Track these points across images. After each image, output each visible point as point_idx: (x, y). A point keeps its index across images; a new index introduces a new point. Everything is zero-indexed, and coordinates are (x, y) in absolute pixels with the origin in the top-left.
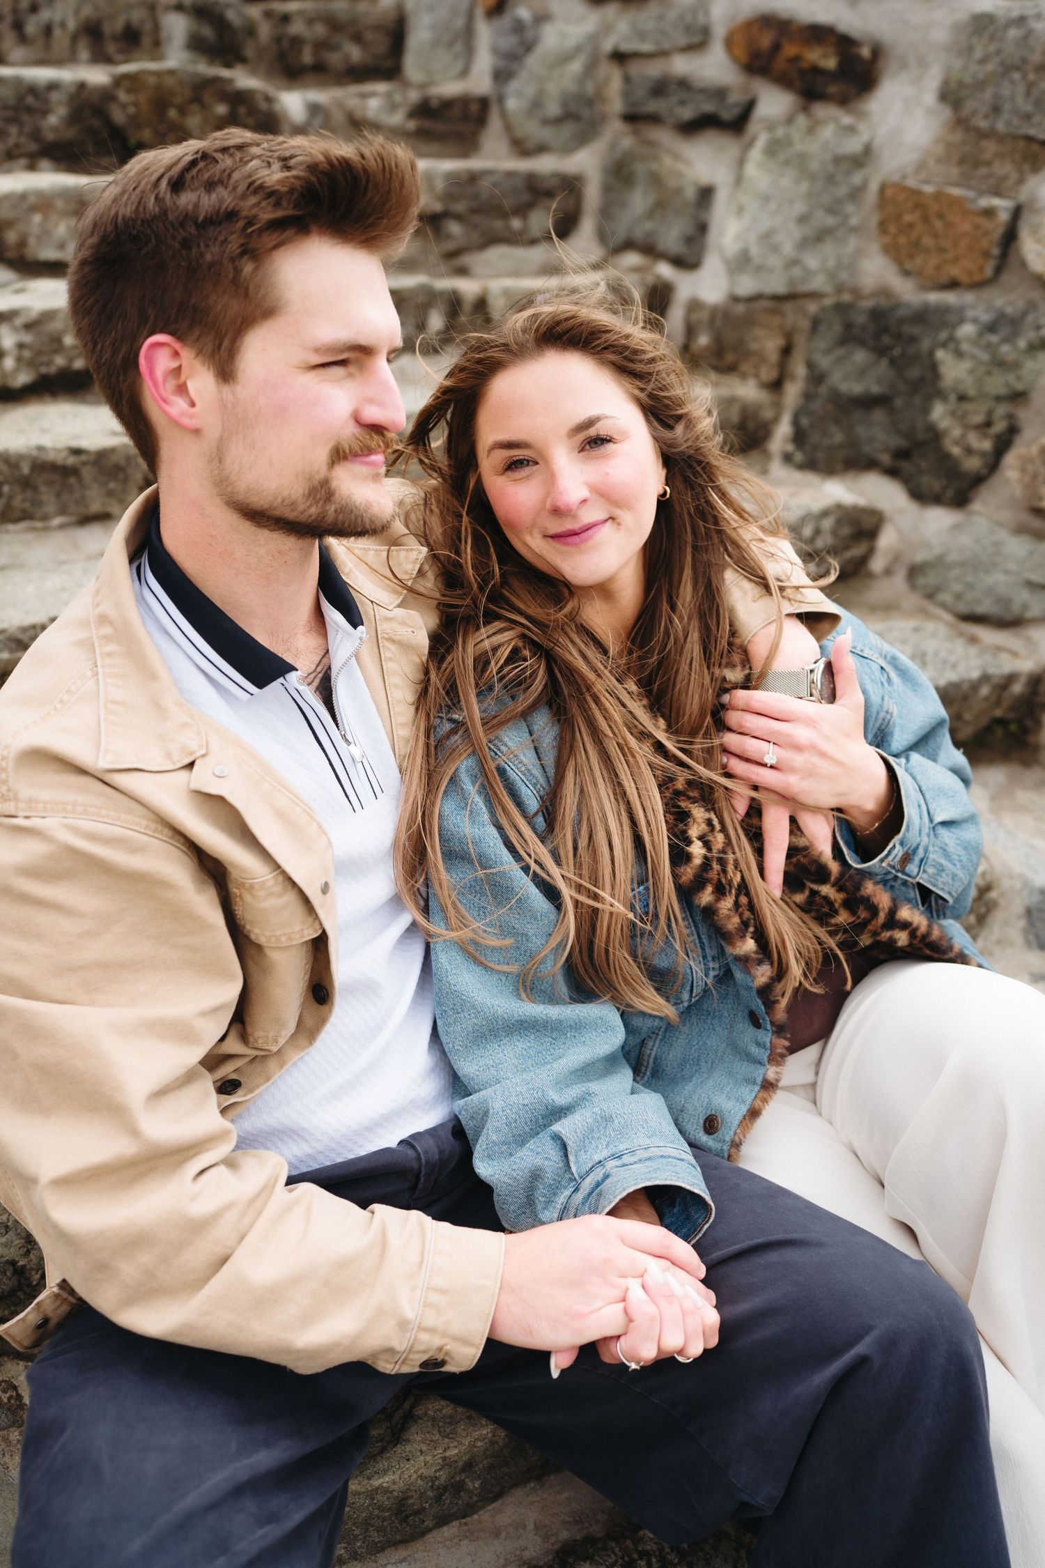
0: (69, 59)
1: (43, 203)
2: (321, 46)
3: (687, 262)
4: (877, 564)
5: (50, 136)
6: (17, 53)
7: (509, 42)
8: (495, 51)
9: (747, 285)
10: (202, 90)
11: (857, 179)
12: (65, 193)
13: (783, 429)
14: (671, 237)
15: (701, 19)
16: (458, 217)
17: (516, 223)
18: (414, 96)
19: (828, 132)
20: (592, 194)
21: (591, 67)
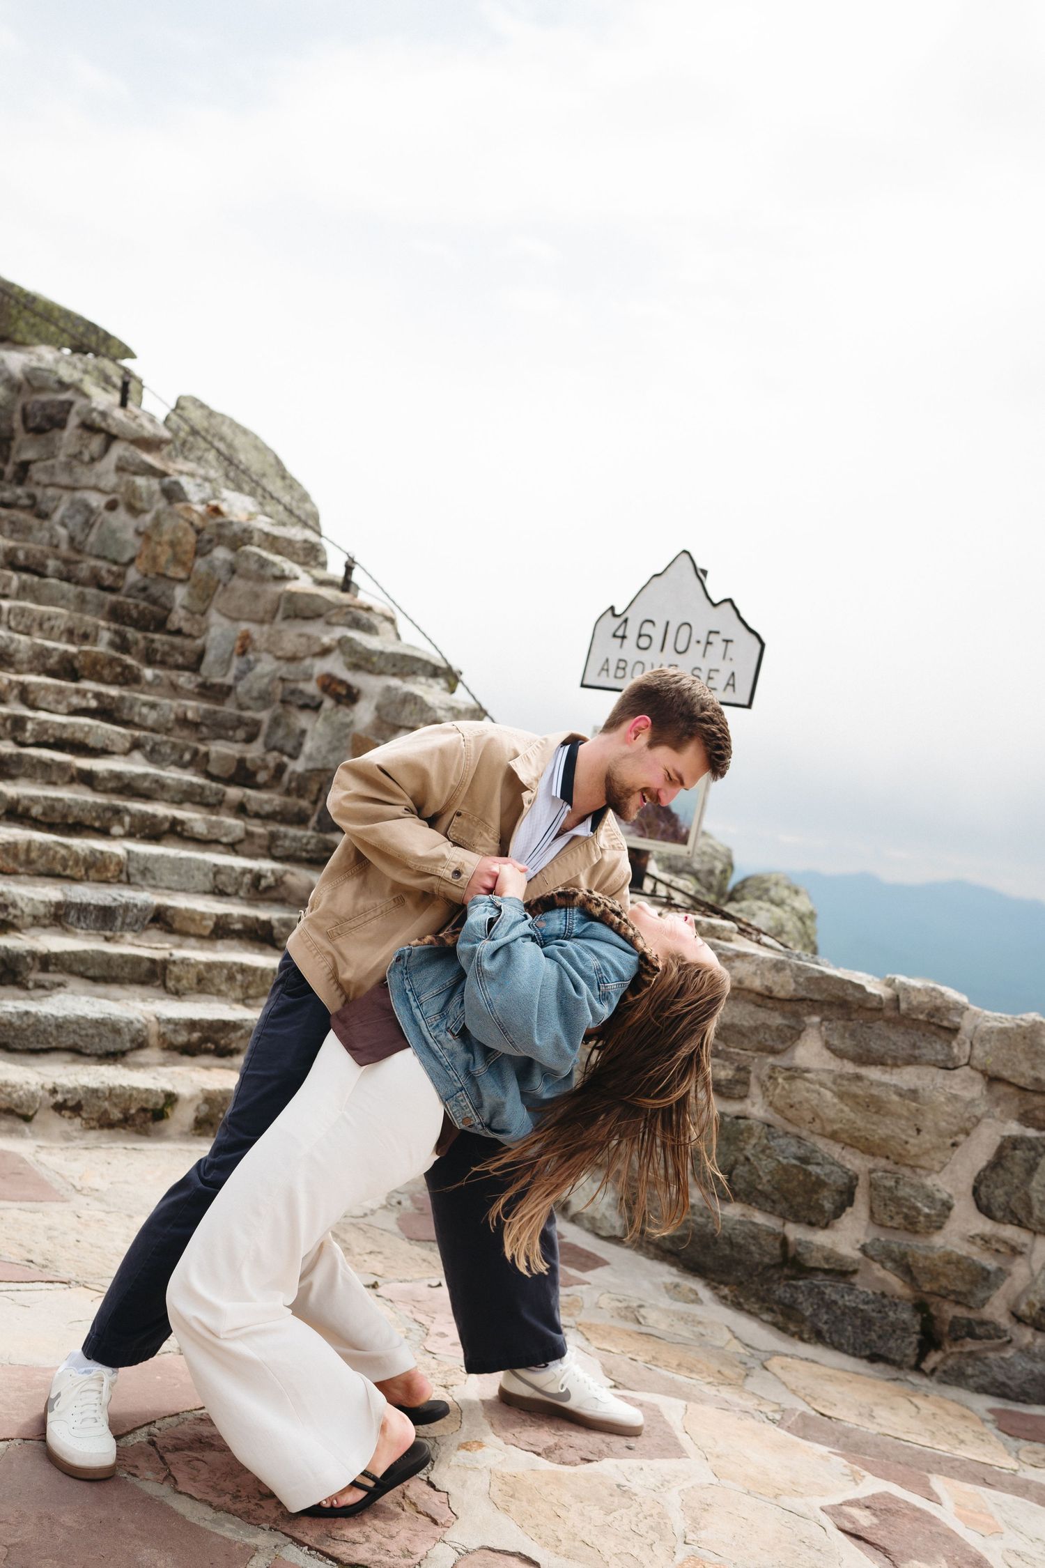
0: (58, 640)
1: (46, 688)
2: (165, 654)
3: (294, 757)
5: (48, 666)
6: (39, 634)
7: (243, 667)
8: (238, 668)
9: (311, 765)
10: (112, 661)
11: (347, 731)
12: (55, 686)
14: (289, 747)
15: (310, 671)
16: (207, 726)
17: (231, 733)
18: (200, 680)
19: (340, 715)
20: (265, 728)
21: (271, 681)
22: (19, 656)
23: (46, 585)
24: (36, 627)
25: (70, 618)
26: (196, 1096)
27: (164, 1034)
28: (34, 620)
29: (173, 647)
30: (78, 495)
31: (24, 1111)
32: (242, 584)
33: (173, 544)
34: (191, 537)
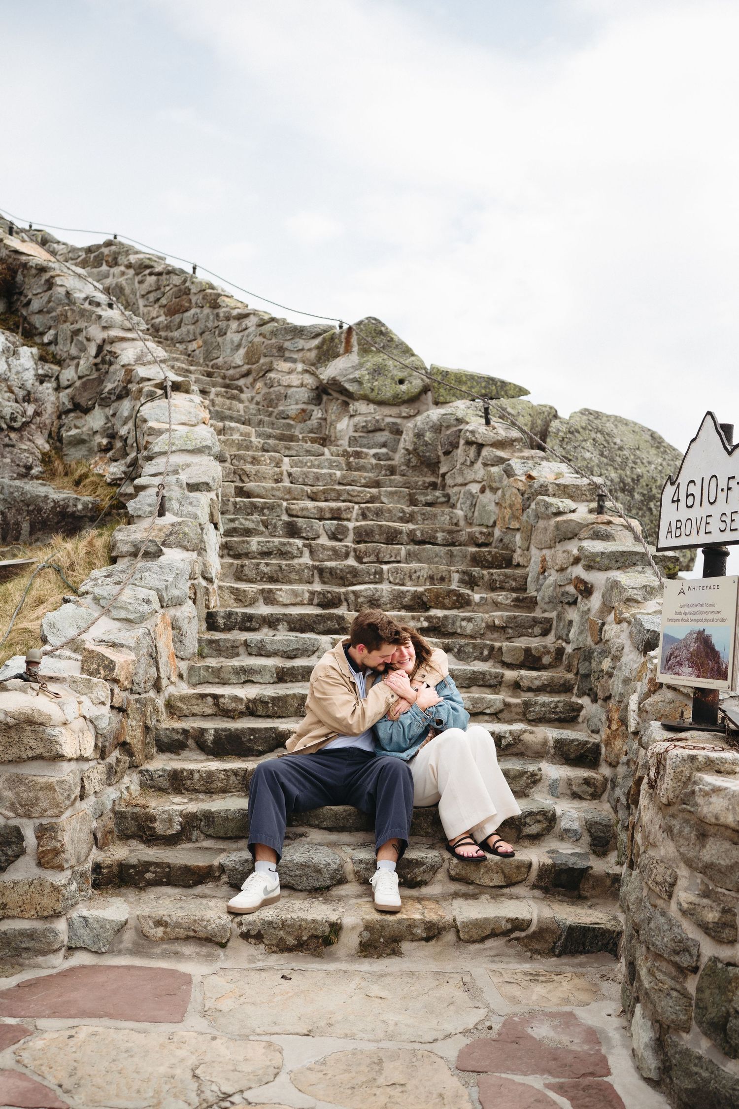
0: (419, 584)
2: (504, 582)
3: (567, 641)
4: (580, 719)
6: (409, 583)
7: (542, 581)
8: (540, 583)
9: (574, 647)
10: (458, 596)
11: (587, 617)
14: (565, 635)
15: (570, 577)
16: (511, 628)
17: (530, 631)
18: (514, 596)
20: (554, 623)
21: (555, 588)
22: (383, 600)
23: (424, 549)
24: (407, 579)
25: (430, 569)
26: (358, 924)
27: (358, 872)
28: (405, 574)
29: (507, 576)
30: (467, 487)
31: (218, 939)
32: (541, 524)
33: (511, 506)
34: (519, 499)
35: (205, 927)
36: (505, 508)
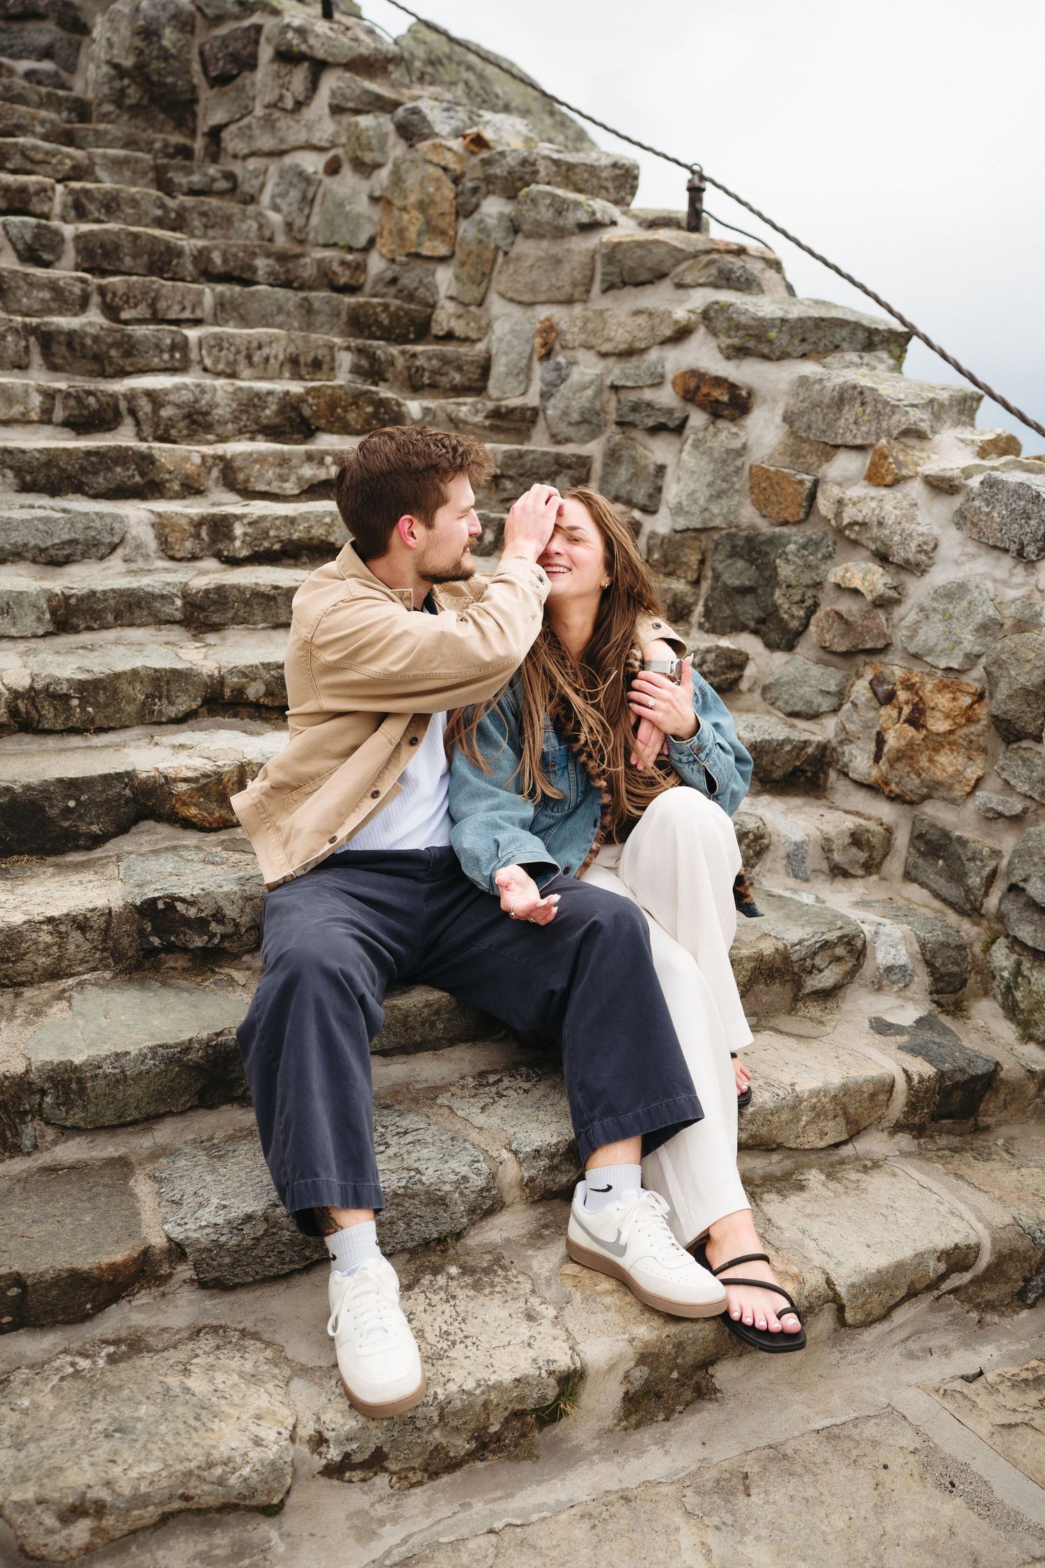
0: (279, 376)
1: (261, 459)
2: (434, 372)
3: (649, 510)
4: (745, 684)
5: (265, 421)
6: (247, 372)
7: (551, 376)
8: (543, 380)
9: (681, 523)
10: (357, 398)
11: (738, 463)
12: (274, 454)
13: (699, 609)
14: (640, 497)
15: (660, 369)
16: (511, 478)
18: (490, 405)
19: (723, 436)
20: (597, 468)
21: (598, 393)
22: (218, 413)
23: (253, 294)
24: (243, 363)
25: (291, 340)
26: (621, 1356)
27: (532, 1179)
28: (238, 352)
29: (445, 360)
30: (288, 160)
31: (262, 1499)
32: (525, 247)
33: (422, 206)
34: (448, 190)
35: (221, 1481)
36: (404, 209)
